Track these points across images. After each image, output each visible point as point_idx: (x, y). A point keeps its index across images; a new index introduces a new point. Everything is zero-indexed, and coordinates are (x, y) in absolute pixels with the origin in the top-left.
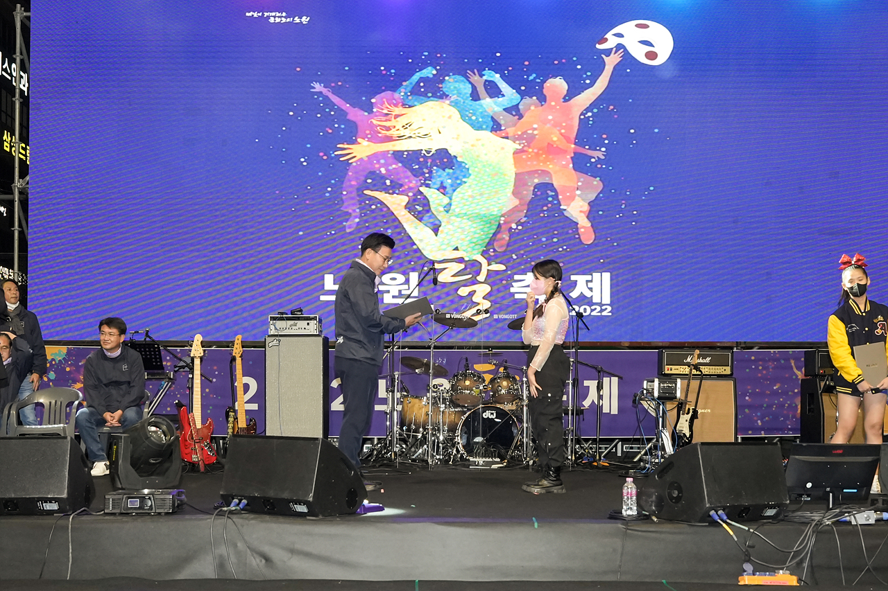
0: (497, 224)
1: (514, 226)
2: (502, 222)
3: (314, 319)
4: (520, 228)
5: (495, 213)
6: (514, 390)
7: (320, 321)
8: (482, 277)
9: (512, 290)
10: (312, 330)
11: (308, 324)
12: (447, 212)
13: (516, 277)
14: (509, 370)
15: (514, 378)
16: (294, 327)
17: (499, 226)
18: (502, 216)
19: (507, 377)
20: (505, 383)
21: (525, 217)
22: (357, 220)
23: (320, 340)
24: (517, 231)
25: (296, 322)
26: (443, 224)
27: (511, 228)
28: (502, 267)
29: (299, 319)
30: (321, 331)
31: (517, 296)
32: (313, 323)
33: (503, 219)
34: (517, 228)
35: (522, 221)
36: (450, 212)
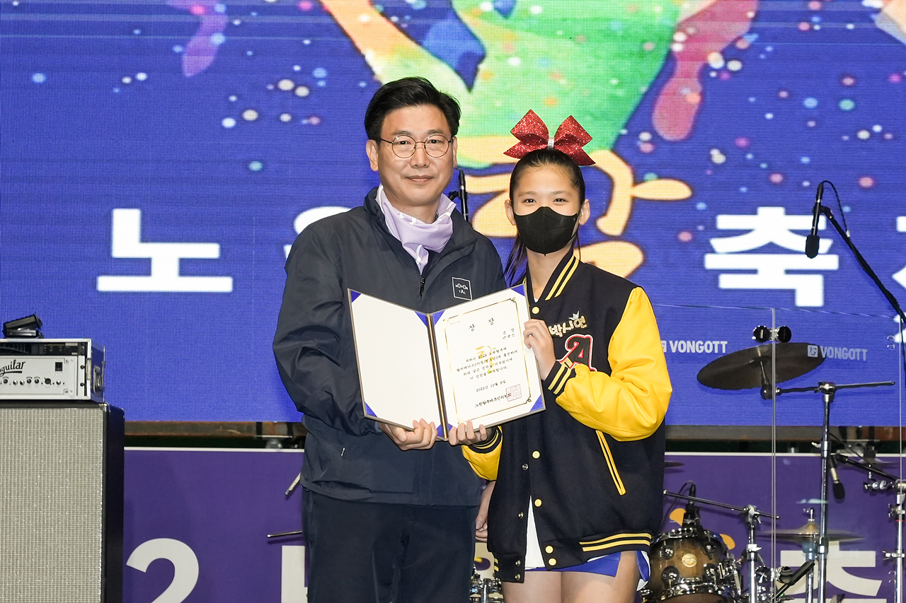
0: (664, 52)
1: (716, 61)
2: (677, 48)
3: (79, 350)
4: (735, 66)
5: (657, 21)
6: (720, 582)
7: (97, 358)
8: (613, 222)
9: (711, 262)
10: (71, 386)
11: (59, 366)
12: (505, 12)
13: (724, 221)
14: (703, 518)
15: (718, 543)
16: (12, 377)
17: (670, 57)
18: (680, 28)
19: (697, 539)
20: (689, 560)
21: (751, 31)
22: (218, 39)
23: (96, 418)
24: (725, 76)
25: (20, 359)
26: (491, 53)
27: (707, 68)
28: (676, 190)
29: (28, 349)
30: (97, 391)
31: (726, 282)
32: (73, 363)
33: (680, 37)
34: (725, 68)
35: (742, 45)
36: (515, 14)
